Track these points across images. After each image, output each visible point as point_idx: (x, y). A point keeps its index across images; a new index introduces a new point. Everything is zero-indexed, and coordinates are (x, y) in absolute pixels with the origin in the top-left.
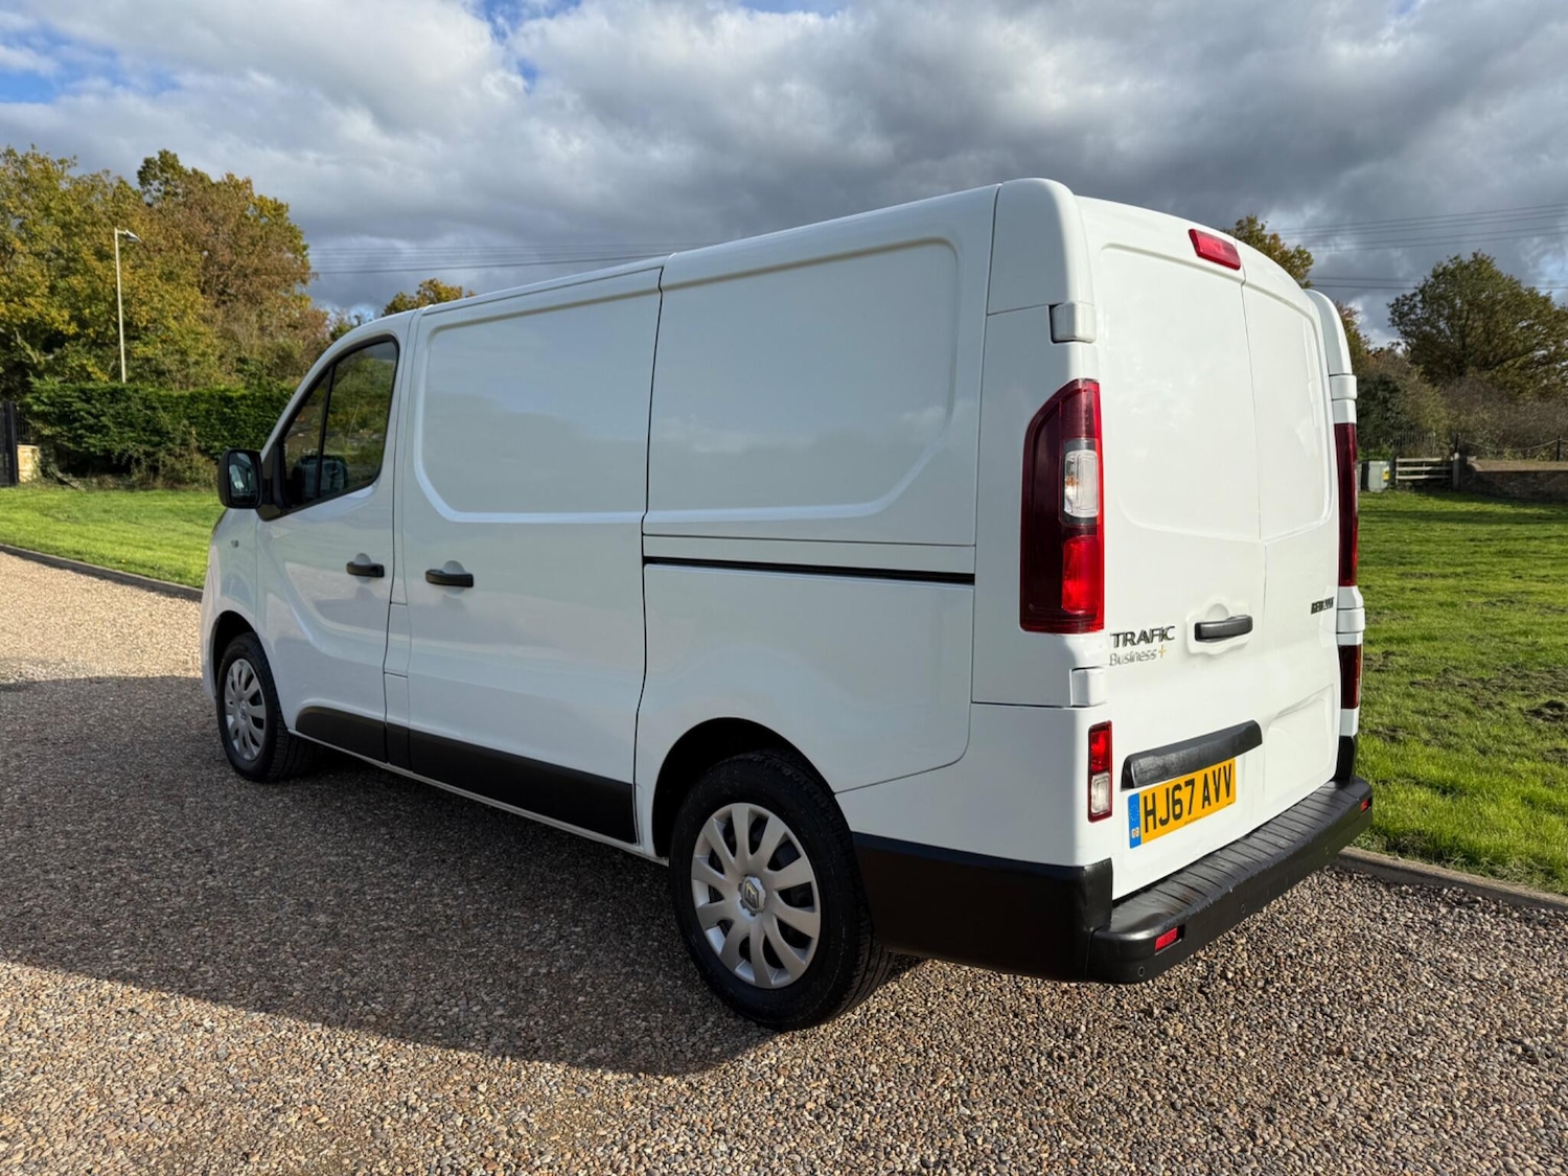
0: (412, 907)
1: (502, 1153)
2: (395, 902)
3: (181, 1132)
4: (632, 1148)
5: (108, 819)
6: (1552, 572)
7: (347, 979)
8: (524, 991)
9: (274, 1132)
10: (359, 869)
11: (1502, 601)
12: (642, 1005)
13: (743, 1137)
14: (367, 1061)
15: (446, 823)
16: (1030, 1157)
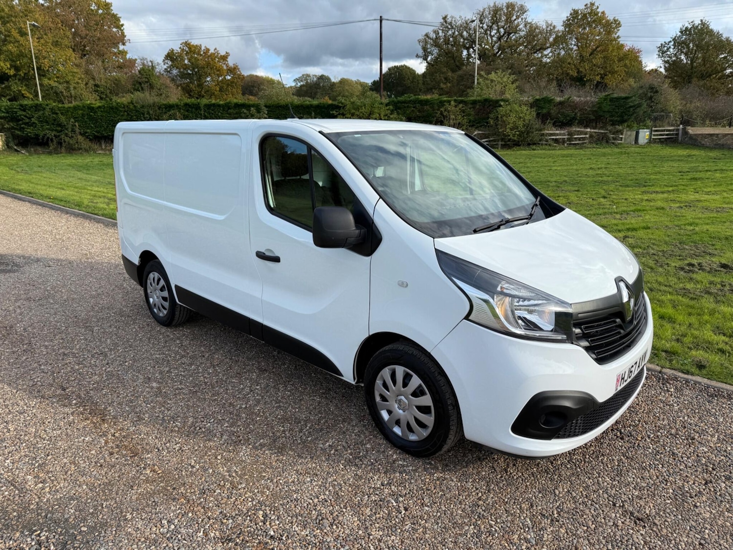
0: (191, 379)
1: (227, 483)
2: (184, 376)
3: (107, 478)
4: (275, 481)
5: (62, 339)
6: (713, 189)
7: (166, 412)
8: (236, 415)
9: (142, 477)
10: (168, 361)
11: (686, 206)
12: (282, 421)
13: (317, 475)
14: (175, 447)
15: (204, 338)
16: (422, 481)
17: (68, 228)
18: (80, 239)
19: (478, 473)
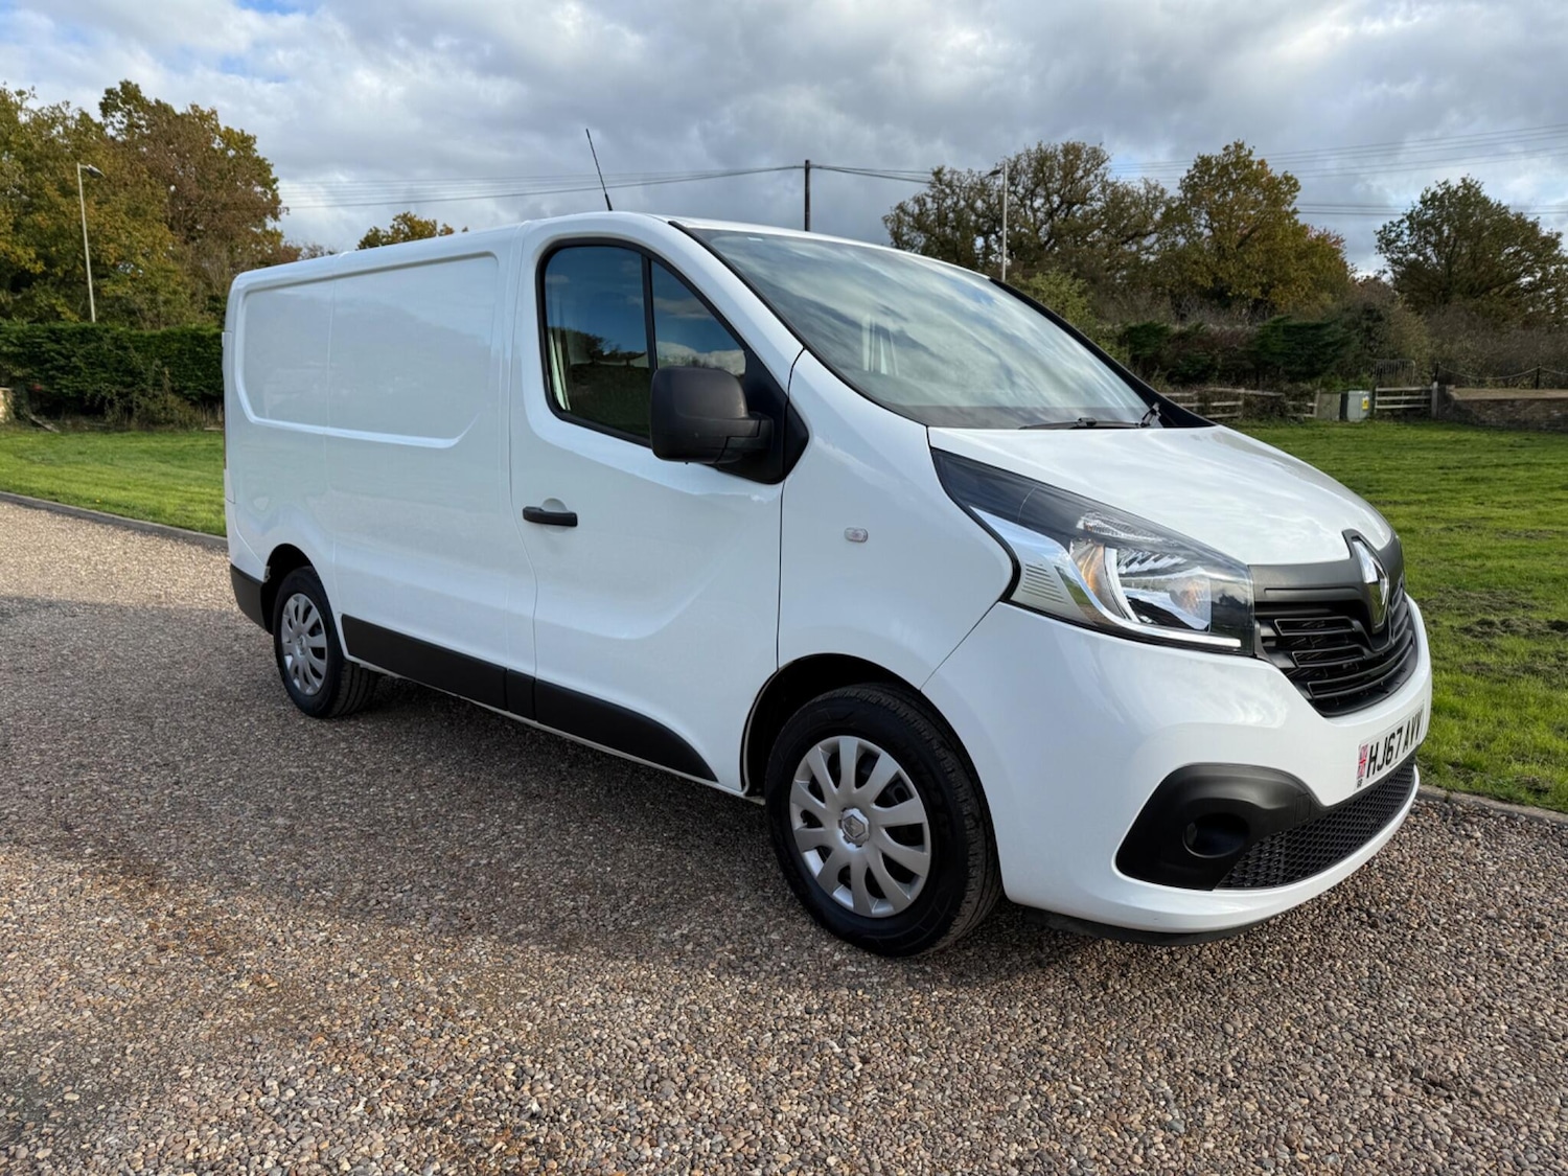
0: (365, 810)
1: (431, 1008)
2: (350, 806)
3: (143, 996)
4: (549, 1003)
5: (80, 738)
6: (1513, 498)
7: (301, 871)
8: (464, 878)
9: (228, 995)
10: (318, 778)
11: (1460, 527)
12: (573, 888)
13: (650, 992)
14: (315, 937)
15: (404, 739)
16: (903, 1004)
17: (125, 553)
18: (148, 571)
19: (1038, 990)
